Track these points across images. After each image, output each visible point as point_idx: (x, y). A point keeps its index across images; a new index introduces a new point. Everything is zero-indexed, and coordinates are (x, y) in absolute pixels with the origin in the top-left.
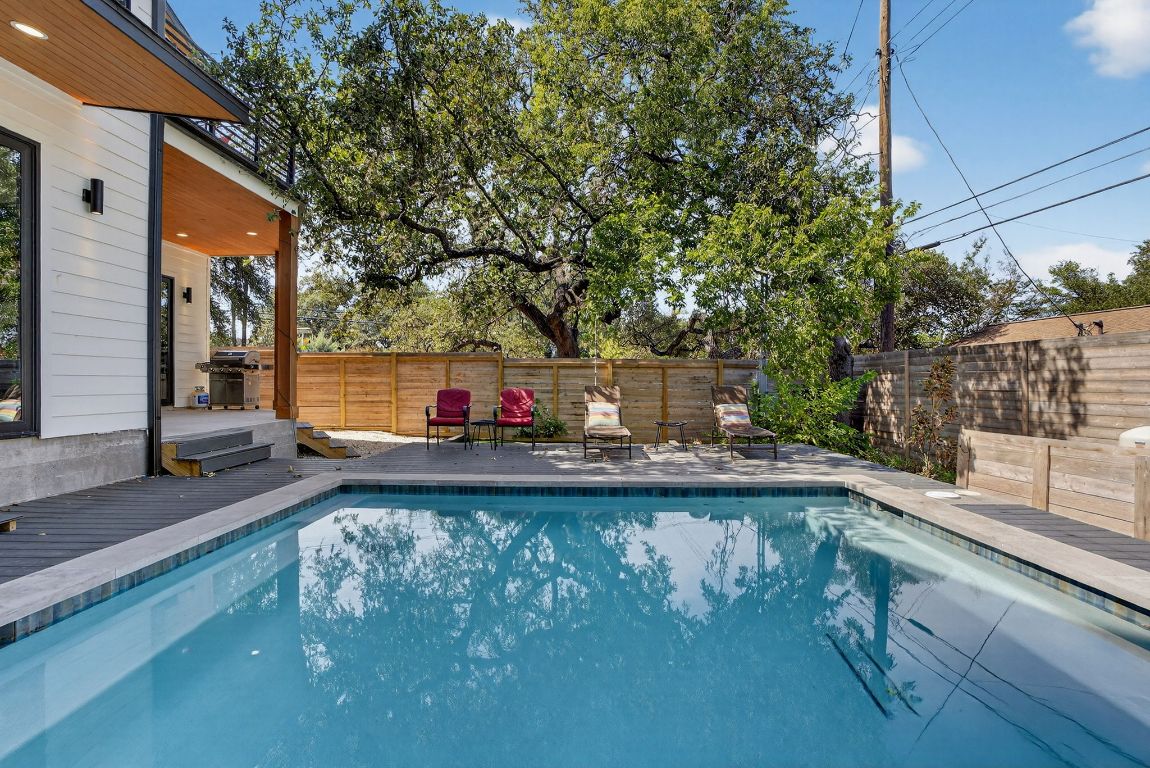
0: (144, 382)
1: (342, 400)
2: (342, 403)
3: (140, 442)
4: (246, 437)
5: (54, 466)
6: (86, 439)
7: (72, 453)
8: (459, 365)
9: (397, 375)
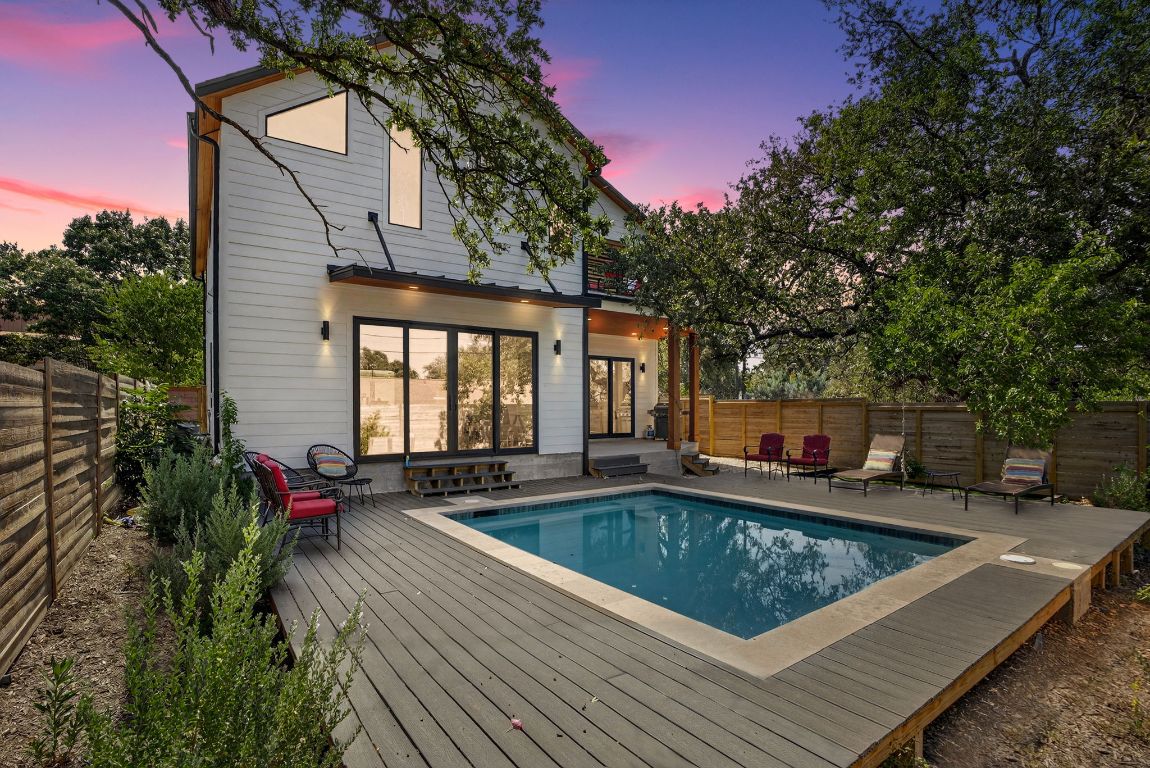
0: (581, 429)
1: (744, 436)
2: (743, 438)
3: (580, 458)
4: (636, 458)
5: (544, 466)
6: (556, 456)
7: (551, 461)
8: (830, 409)
9: (781, 418)
